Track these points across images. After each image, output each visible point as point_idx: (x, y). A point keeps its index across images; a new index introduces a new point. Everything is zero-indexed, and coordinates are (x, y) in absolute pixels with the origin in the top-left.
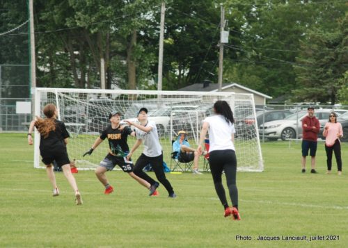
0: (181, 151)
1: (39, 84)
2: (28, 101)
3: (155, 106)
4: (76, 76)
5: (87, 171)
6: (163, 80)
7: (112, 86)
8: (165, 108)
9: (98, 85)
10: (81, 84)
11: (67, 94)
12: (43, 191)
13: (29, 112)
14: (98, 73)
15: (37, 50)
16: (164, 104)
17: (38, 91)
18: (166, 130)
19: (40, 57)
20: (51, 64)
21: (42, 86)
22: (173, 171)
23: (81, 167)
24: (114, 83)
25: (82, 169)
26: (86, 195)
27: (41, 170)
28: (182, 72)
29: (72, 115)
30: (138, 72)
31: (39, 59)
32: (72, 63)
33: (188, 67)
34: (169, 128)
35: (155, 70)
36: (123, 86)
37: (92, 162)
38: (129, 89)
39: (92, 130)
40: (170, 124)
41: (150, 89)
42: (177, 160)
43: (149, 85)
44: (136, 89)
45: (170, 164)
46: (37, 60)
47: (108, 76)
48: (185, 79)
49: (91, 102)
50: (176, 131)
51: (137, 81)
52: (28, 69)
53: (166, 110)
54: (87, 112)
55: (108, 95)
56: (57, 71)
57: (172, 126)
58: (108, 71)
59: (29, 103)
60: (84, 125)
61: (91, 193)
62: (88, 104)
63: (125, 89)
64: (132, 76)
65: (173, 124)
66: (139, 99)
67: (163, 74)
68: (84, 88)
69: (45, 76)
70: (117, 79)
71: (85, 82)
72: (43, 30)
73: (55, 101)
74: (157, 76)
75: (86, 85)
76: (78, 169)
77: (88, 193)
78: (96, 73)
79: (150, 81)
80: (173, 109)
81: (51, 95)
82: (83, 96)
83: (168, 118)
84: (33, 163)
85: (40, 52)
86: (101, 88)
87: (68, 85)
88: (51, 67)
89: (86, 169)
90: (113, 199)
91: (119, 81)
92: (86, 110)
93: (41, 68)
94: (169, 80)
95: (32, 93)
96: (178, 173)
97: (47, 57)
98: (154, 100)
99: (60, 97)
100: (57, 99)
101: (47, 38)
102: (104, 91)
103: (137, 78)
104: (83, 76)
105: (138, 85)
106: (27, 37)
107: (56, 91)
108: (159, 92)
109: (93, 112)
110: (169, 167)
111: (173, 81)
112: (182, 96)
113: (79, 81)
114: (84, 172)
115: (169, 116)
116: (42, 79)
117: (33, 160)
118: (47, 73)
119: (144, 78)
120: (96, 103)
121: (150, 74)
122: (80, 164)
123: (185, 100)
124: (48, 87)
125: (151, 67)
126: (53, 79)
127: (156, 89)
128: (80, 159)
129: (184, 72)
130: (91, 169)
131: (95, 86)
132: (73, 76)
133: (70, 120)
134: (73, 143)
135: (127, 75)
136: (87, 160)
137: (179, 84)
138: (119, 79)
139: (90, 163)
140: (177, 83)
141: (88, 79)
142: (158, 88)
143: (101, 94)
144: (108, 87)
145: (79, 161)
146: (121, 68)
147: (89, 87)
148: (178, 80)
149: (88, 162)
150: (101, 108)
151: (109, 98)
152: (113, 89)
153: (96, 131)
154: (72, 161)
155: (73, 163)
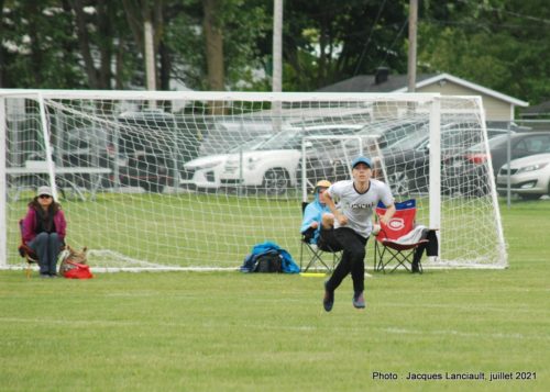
0: (322, 226)
3: (267, 127)
4: (89, 61)
5: (114, 273)
6: (284, 68)
7: (172, 83)
8: (290, 130)
9: (141, 83)
10: (102, 80)
14: (140, 56)
16: (288, 122)
18: (293, 180)
19: (8, 21)
20: (34, 37)
22: (305, 271)
23: (101, 266)
24: (176, 78)
25: (103, 270)
26: (110, 328)
28: (327, 51)
30: (229, 52)
31: (6, 26)
32: (80, 34)
33: (340, 40)
34: (299, 175)
35: (265, 47)
36: (196, 84)
37: (125, 254)
38: (209, 89)
39: (124, 182)
40: (300, 166)
41: (257, 88)
42: (314, 246)
43: (255, 80)
44: (224, 90)
45: (298, 256)
47: (162, 61)
48: (334, 65)
49: (122, 120)
50: (313, 181)
51: (226, 73)
53: (291, 136)
54: (116, 144)
56: (47, 51)
57: (304, 170)
58: (161, 49)
60: (108, 171)
61: (120, 324)
62: (118, 125)
63: (202, 90)
64: (217, 61)
65: (308, 166)
67: (285, 56)
68: (109, 87)
70: (180, 67)
71: (110, 75)
73: (40, 119)
74: (271, 60)
75: (114, 83)
76: (92, 270)
77: (114, 323)
78: (135, 55)
79: (254, 71)
80: (307, 133)
82: (106, 107)
83: (296, 154)
85: (5, 9)
86: (147, 89)
87: (72, 83)
88: (34, 45)
89: (111, 270)
90: (169, 335)
91: (186, 73)
92: (111, 138)
93: (11, 46)
94: (298, 70)
96: (319, 275)
97: (25, 21)
98: (262, 113)
99: (51, 110)
100: (42, 113)
102: (153, 95)
103: (226, 64)
104: (106, 61)
105: (229, 79)
107: (41, 95)
108: (277, 96)
109: (128, 143)
110: (297, 262)
111: (308, 72)
112: (335, 104)
113: (97, 73)
114: (106, 275)
115: (299, 148)
116: (13, 70)
118: (23, 57)
119: (242, 65)
120: (131, 121)
121: (255, 56)
122: (99, 258)
125: (258, 39)
126: (36, 70)
127: (269, 89)
128: (99, 249)
129: (331, 49)
130: (123, 269)
131: (134, 83)
132: (82, 63)
133: (74, 160)
134: (82, 212)
135: (205, 59)
136: (112, 249)
137: (321, 76)
138: (187, 67)
139: (121, 256)
140: (316, 75)
141: (118, 69)
142: (274, 87)
143: (146, 102)
144: (163, 85)
145: (95, 251)
146: (191, 42)
147: (120, 87)
148: (320, 69)
149: (115, 254)
150: (143, 131)
151: (167, 110)
152: (175, 90)
153: (134, 183)
154: (80, 252)
155: (82, 256)
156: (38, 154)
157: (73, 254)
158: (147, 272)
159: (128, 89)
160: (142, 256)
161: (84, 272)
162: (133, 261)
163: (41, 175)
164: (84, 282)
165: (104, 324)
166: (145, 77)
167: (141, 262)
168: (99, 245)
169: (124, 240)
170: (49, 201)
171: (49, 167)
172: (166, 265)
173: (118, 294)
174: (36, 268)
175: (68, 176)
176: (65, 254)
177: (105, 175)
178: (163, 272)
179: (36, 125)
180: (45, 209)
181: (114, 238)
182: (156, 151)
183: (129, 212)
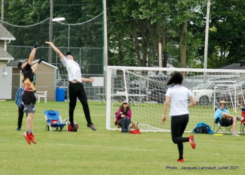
0: (222, 117)
1: (110, 63)
2: (102, 76)
3: (202, 81)
4: (139, 57)
5: (148, 132)
6: (208, 60)
7: (168, 65)
8: (210, 83)
9: (157, 64)
10: (143, 63)
11: (132, 71)
12: (114, 148)
13: (103, 85)
14: (157, 55)
15: (108, 36)
16: (209, 79)
17: (110, 68)
18: (210, 100)
19: (111, 42)
20: (120, 47)
21: (112, 65)
22: (216, 133)
23: (143, 129)
24: (169, 63)
25: (144, 131)
26: (147, 152)
27: (111, 132)
28: (223, 54)
29: (136, 88)
30: (188, 54)
31: (110, 43)
32: (136, 47)
33: (228, 50)
34: (212, 99)
35: (201, 52)
36: (175, 65)
37: (152, 125)
38: (181, 67)
39: (152, 100)
40: (213, 95)
41: (197, 67)
42: (219, 124)
43: (197, 64)
44: (186, 68)
45: (213, 127)
46: (109, 44)
47: (164, 56)
48: (226, 59)
49: (151, 78)
50: (218, 101)
51: (187, 62)
52: (102, 51)
53: (210, 84)
54: (148, 85)
55: (165, 72)
56: (124, 52)
57: (215, 97)
58: (164, 53)
59: (103, 78)
60: (145, 95)
61: (151, 150)
62: (148, 79)
63: (178, 67)
64: (184, 57)
65: (216, 95)
66: (189, 75)
67: (208, 56)
68: (146, 66)
69: (115, 57)
70: (171, 59)
71: (146, 62)
72: (114, 20)
73: (123, 77)
74: (204, 57)
75: (147, 64)
76: (140, 131)
77: (149, 150)
78: (155, 54)
79: (197, 61)
80: (216, 84)
81: (119, 72)
82: (145, 73)
83: (212, 91)
84: (105, 126)
85: (110, 38)
86: (159, 67)
87: (133, 65)
88: (120, 50)
89: (147, 131)
90: (169, 155)
91: (173, 61)
92: (147, 84)
93: (112, 51)
94: (213, 61)
95: (104, 70)
96: (220, 135)
97: (117, 42)
98: (201, 76)
99: (127, 73)
100: (124, 75)
101: (116, 27)
102: (161, 69)
103: (187, 59)
104: (145, 56)
105: (188, 64)
106: (101, 26)
107: (124, 68)
108: (205, 70)
109: (152, 85)
110: (213, 130)
111: (216, 61)
112: (224, 74)
113: (142, 61)
114: (145, 133)
115: (213, 89)
116: (113, 59)
117: (105, 123)
118: (116, 54)
119: (192, 59)
120: (155, 78)
121: (197, 56)
122: (143, 127)
123: (226, 76)
124: (117, 65)
125: (199, 50)
126: (121, 59)
127: (203, 67)
128: (142, 123)
129: (225, 54)
130: (151, 131)
131: (154, 65)
132: (136, 57)
133: (134, 92)
134: (137, 110)
135: (180, 56)
136: (147, 124)
137: (220, 63)
138: (173, 59)
139: (150, 126)
140: (219, 63)
141: (149, 59)
142: (204, 67)
143: (158, 71)
144: (164, 65)
145: (141, 124)
146: (174, 50)
147: (149, 66)
148: (220, 60)
149: (148, 125)
150: (159, 82)
151: (165, 74)
152: (168, 67)
153: (155, 100)
154: (136, 124)
155: (137, 126)
156: (121, 89)
157: (133, 125)
158: (159, 132)
159: (152, 66)
160: (157, 126)
161: (137, 131)
162: (154, 128)
163: (122, 96)
164: (137, 135)
165: (145, 150)
166: (158, 62)
167: (157, 128)
168: (142, 122)
169: (151, 120)
170: (127, 105)
171: (126, 94)
172: (166, 130)
173: (149, 139)
174: (120, 129)
175: (133, 97)
176: (131, 125)
177: (144, 97)
178: (165, 132)
179: (122, 79)
180: (125, 108)
181: (148, 119)
182: (164, 89)
183: (153, 110)
